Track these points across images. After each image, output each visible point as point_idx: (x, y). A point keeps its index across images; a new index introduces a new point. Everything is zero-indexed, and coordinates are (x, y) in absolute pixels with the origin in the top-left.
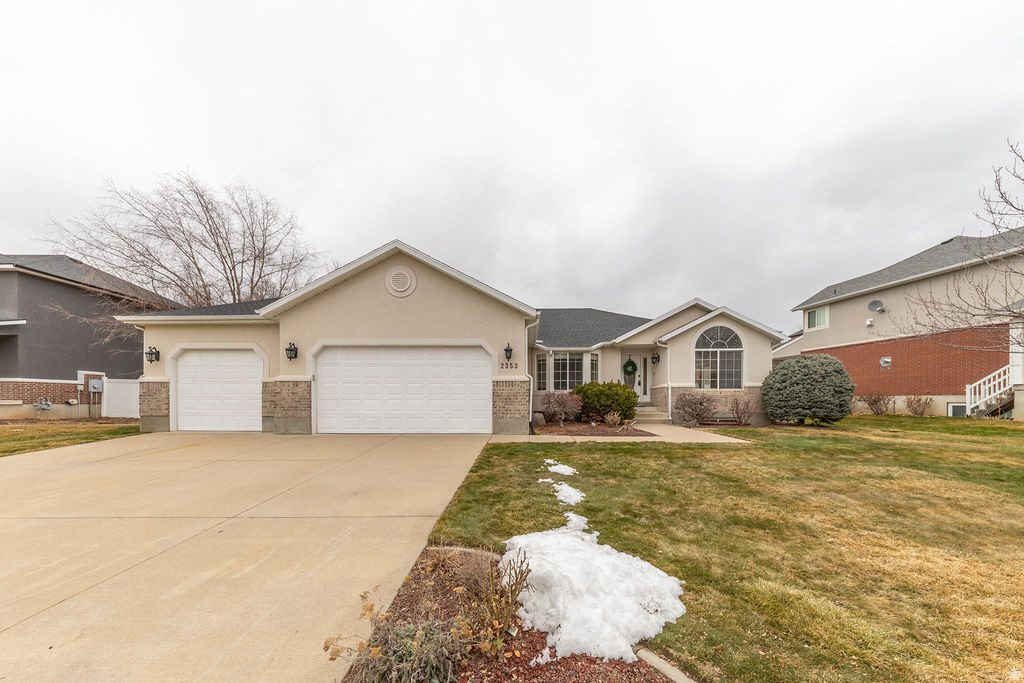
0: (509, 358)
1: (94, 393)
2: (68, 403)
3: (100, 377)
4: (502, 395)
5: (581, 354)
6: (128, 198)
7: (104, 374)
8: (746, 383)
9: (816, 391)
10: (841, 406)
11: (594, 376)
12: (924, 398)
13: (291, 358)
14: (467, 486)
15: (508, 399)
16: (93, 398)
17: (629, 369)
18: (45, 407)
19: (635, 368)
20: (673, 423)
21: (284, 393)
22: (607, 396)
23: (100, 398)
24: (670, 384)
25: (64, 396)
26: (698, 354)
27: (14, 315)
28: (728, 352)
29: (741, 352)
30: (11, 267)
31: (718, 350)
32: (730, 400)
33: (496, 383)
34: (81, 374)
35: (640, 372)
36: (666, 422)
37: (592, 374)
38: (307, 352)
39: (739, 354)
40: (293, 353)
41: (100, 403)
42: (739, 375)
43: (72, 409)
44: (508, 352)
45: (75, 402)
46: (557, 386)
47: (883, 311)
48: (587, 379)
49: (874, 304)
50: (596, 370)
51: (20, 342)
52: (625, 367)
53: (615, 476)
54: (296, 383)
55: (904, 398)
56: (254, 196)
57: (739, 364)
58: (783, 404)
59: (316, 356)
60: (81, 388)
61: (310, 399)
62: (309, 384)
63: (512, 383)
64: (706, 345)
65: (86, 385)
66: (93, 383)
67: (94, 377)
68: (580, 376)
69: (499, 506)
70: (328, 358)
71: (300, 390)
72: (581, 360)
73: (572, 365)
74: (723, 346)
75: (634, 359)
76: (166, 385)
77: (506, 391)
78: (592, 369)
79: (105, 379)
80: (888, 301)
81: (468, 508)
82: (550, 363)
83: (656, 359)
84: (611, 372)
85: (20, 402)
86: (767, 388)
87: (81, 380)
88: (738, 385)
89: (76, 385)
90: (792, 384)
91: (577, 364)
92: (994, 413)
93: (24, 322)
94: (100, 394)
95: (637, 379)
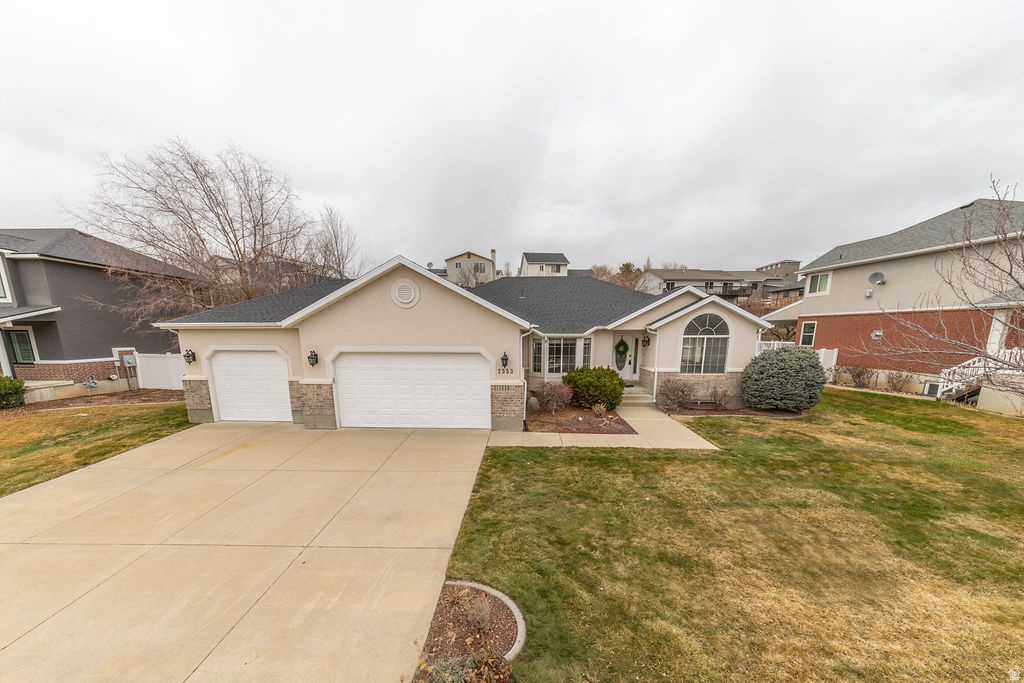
0: (505, 365)
1: (130, 367)
2: (109, 379)
3: (131, 353)
4: (499, 396)
5: (575, 339)
6: (124, 170)
7: (134, 349)
8: (729, 368)
9: (789, 385)
10: (810, 397)
11: (586, 359)
12: (905, 374)
13: (313, 365)
14: (471, 514)
15: (505, 401)
16: (129, 372)
17: (621, 349)
18: (93, 385)
19: (626, 348)
20: (656, 406)
21: (310, 395)
22: (596, 387)
23: (135, 371)
24: (657, 369)
25: (105, 373)
26: (685, 341)
27: (48, 302)
28: (715, 339)
29: (726, 339)
30: (36, 256)
31: (706, 337)
32: (712, 385)
33: (494, 387)
34: (115, 351)
35: (631, 352)
36: (649, 405)
37: (584, 358)
38: (326, 358)
39: (725, 341)
40: (314, 359)
41: (136, 376)
42: (723, 361)
43: (115, 384)
44: (505, 360)
45: (115, 377)
46: (551, 371)
47: (883, 283)
48: (579, 363)
49: (876, 276)
50: (589, 353)
51: (60, 327)
52: (617, 347)
53: (586, 498)
54: (319, 386)
55: (887, 372)
56: (247, 160)
57: (724, 350)
58: (758, 394)
59: (334, 361)
60: (117, 364)
61: (333, 399)
62: (331, 387)
63: (508, 387)
64: (696, 331)
65: (122, 361)
66: (127, 358)
67: (127, 353)
68: (573, 360)
69: (494, 538)
70: (344, 362)
71: (324, 392)
72: (575, 344)
73: (565, 350)
74: (711, 333)
75: (625, 339)
76: (205, 383)
77: (503, 394)
78: (585, 353)
79: (136, 353)
80: (889, 273)
81: (473, 540)
82: (545, 347)
83: (647, 342)
84: (602, 356)
85: (72, 382)
86: (745, 378)
87: (116, 357)
88: (721, 369)
89: (113, 362)
90: (769, 377)
91: (570, 349)
92: (960, 399)
93: (59, 309)
94: (134, 368)
95: (628, 358)
